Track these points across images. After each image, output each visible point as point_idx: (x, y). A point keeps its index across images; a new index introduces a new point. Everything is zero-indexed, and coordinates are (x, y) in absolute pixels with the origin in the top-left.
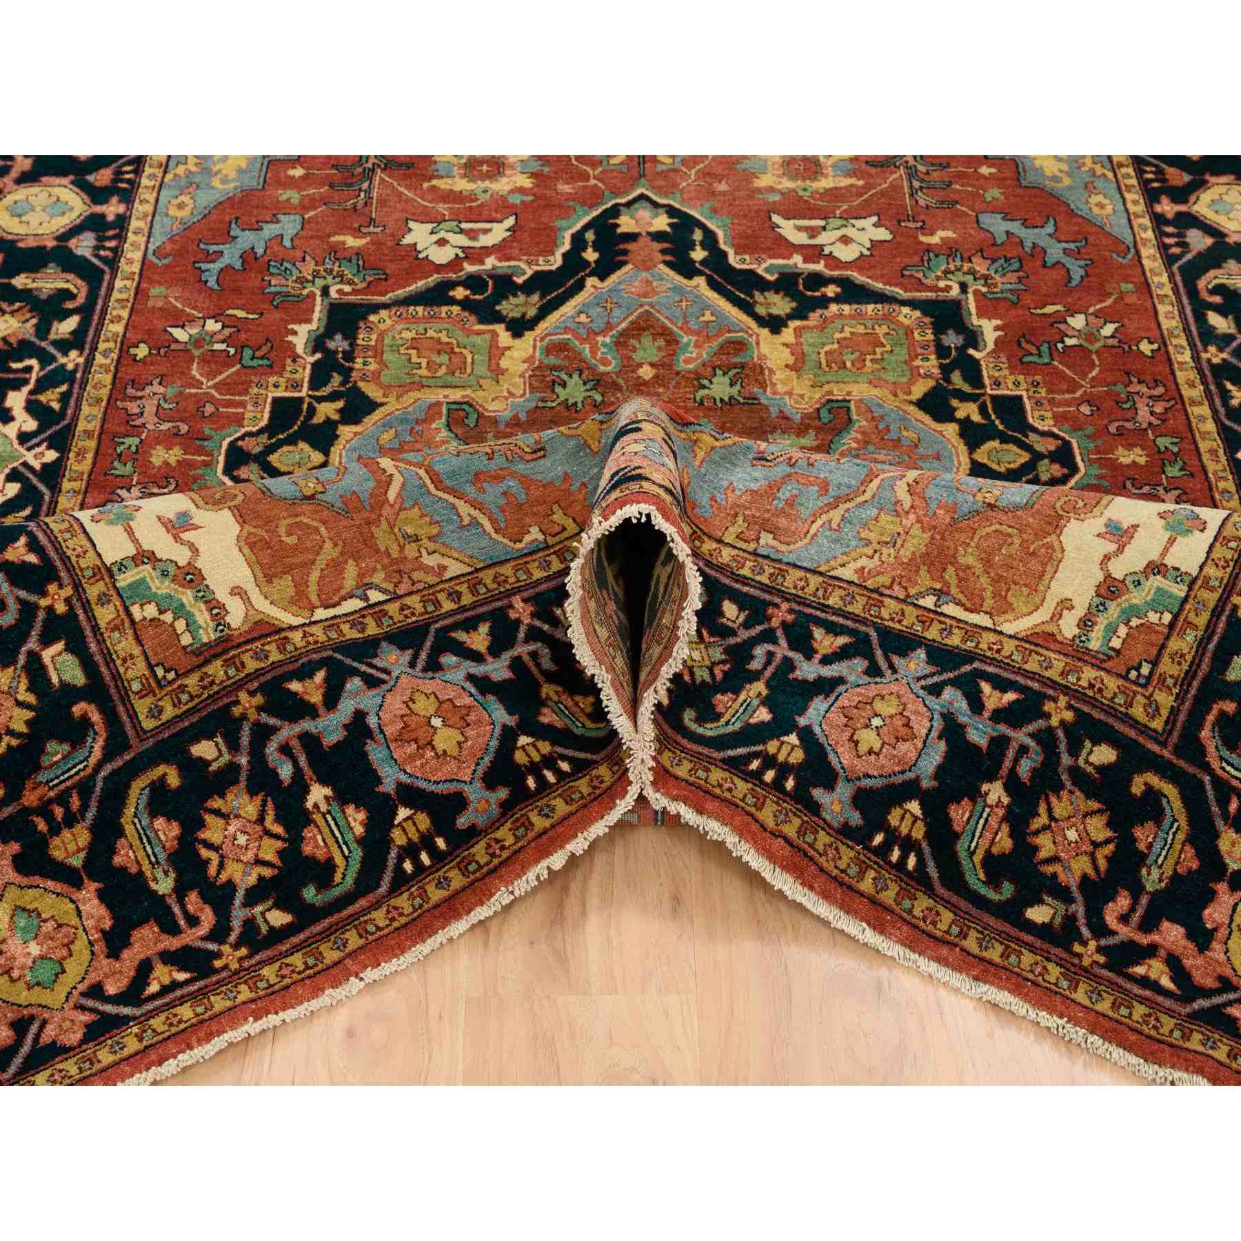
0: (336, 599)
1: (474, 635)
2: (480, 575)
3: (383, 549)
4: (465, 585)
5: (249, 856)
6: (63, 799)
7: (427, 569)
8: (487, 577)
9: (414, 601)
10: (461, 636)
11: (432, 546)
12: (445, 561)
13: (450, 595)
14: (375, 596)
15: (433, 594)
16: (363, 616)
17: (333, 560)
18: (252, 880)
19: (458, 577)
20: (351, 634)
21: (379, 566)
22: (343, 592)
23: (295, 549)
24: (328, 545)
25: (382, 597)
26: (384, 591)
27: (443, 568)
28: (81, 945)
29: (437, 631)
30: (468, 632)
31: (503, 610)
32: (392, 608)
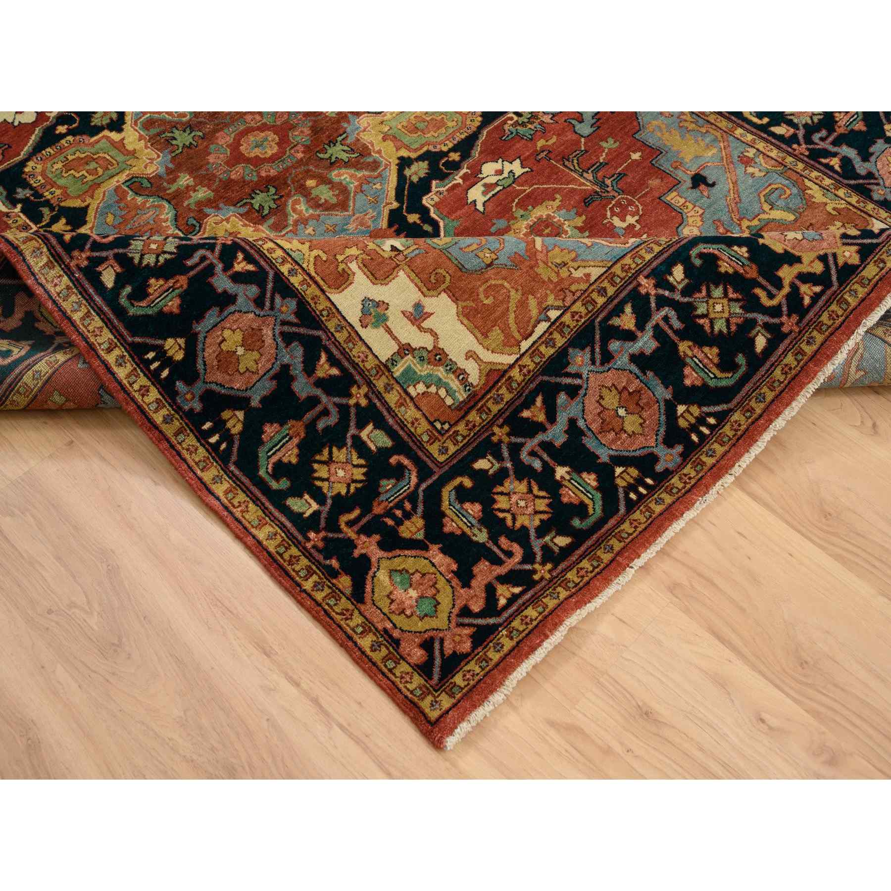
0: (530, 328)
1: (624, 317)
2: (613, 270)
3: (546, 280)
4: (606, 281)
5: (530, 510)
6: (399, 505)
7: (578, 281)
8: (617, 269)
9: (578, 307)
10: (616, 321)
11: (575, 265)
12: (587, 270)
13: (599, 292)
14: (553, 314)
15: (588, 296)
16: (551, 334)
17: (519, 301)
19: (599, 277)
20: (548, 352)
21: (548, 292)
22: (533, 321)
23: (495, 306)
24: (513, 293)
25: (558, 313)
26: (558, 308)
27: (588, 275)
28: (442, 583)
29: (599, 322)
30: (619, 316)
31: (635, 290)
32: (567, 318)
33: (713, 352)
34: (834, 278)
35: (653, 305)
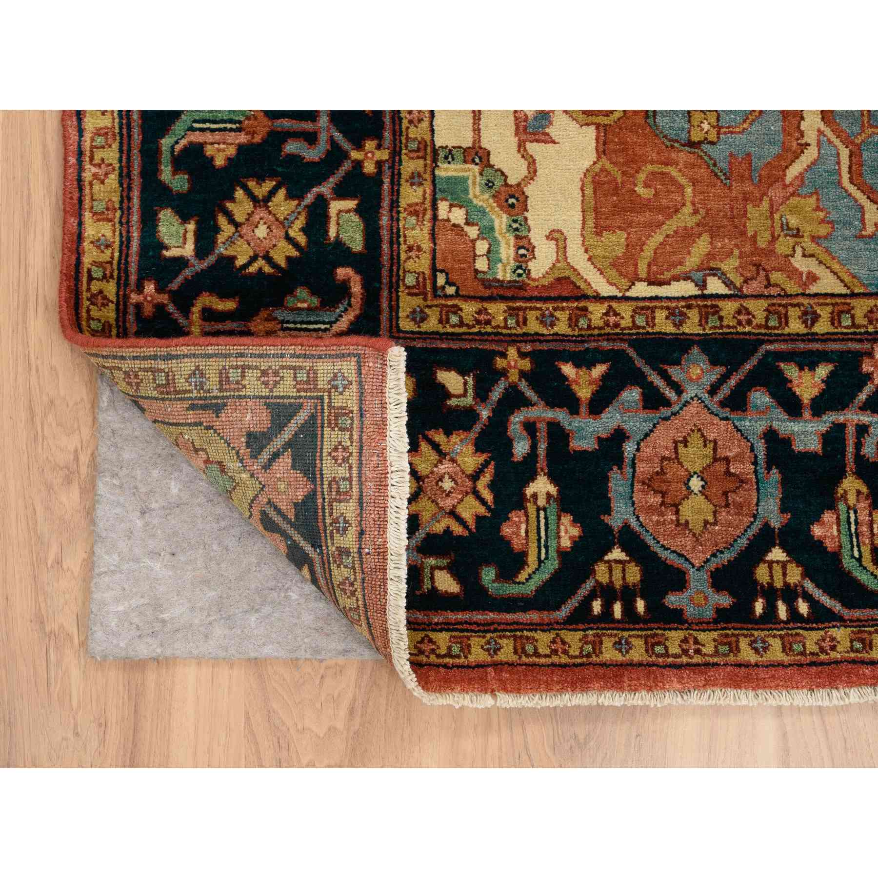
0: (667, 275)
1: (807, 375)
2: (854, 302)
3: (750, 233)
4: (829, 309)
5: (448, 503)
7: (793, 273)
8: (861, 307)
9: (758, 308)
10: (791, 371)
11: (811, 247)
12: (819, 271)
13: (805, 313)
14: (715, 286)
15: (785, 306)
16: (689, 307)
17: (685, 228)
18: (439, 528)
19: (826, 295)
20: (663, 324)
21: (736, 252)
22: (679, 270)
23: (646, 205)
24: (688, 209)
25: (723, 290)
26: (728, 283)
27: (813, 278)
29: (768, 352)
30: (801, 369)
31: (857, 357)
32: (728, 308)
35: (863, 397)
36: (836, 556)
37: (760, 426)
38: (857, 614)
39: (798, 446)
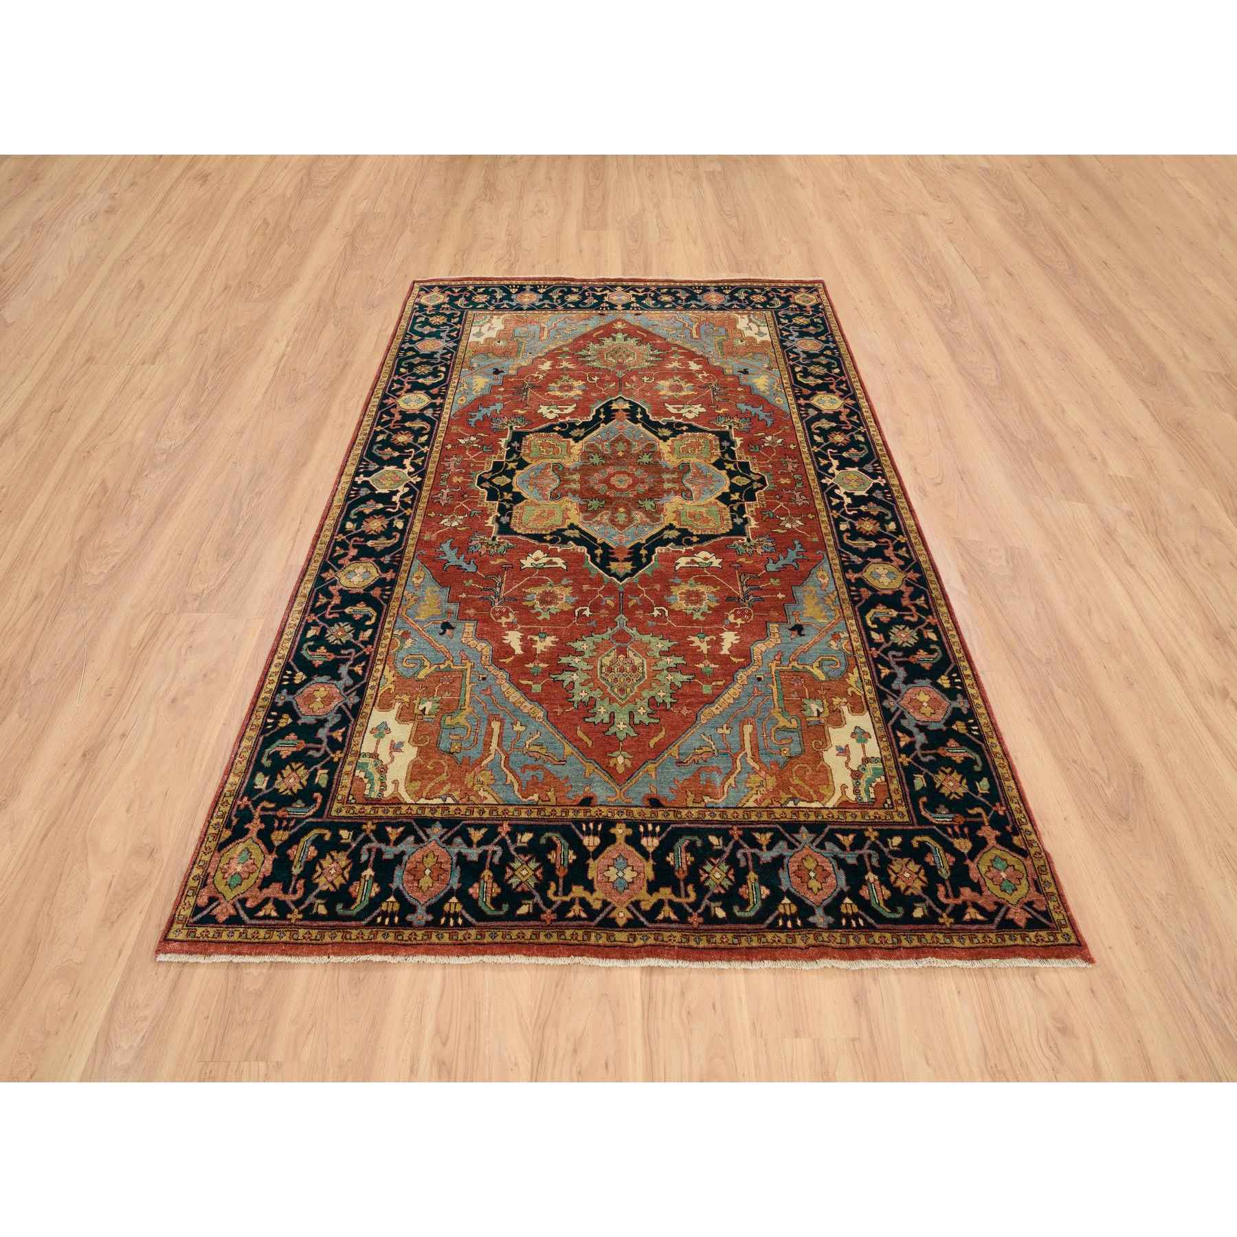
0: (433, 796)
1: (477, 832)
2: (498, 807)
3: (465, 783)
4: (489, 809)
5: (331, 879)
6: (288, 820)
7: (478, 797)
8: (501, 809)
9: (463, 808)
10: (471, 831)
11: (486, 788)
12: (489, 797)
13: (480, 810)
14: (449, 800)
15: (473, 808)
16: (439, 808)
17: (443, 781)
18: (325, 888)
19: (489, 804)
20: (428, 813)
21: (459, 789)
22: (438, 795)
23: (430, 772)
24: (445, 774)
25: (452, 802)
26: (455, 800)
27: (485, 798)
28: (254, 876)
29: (464, 824)
30: (476, 830)
31: (496, 826)
32: (452, 808)
33: (497, 890)
34: (598, 919)
35: (496, 840)
36: (477, 901)
37: (456, 850)
38: (482, 924)
39: (469, 858)
